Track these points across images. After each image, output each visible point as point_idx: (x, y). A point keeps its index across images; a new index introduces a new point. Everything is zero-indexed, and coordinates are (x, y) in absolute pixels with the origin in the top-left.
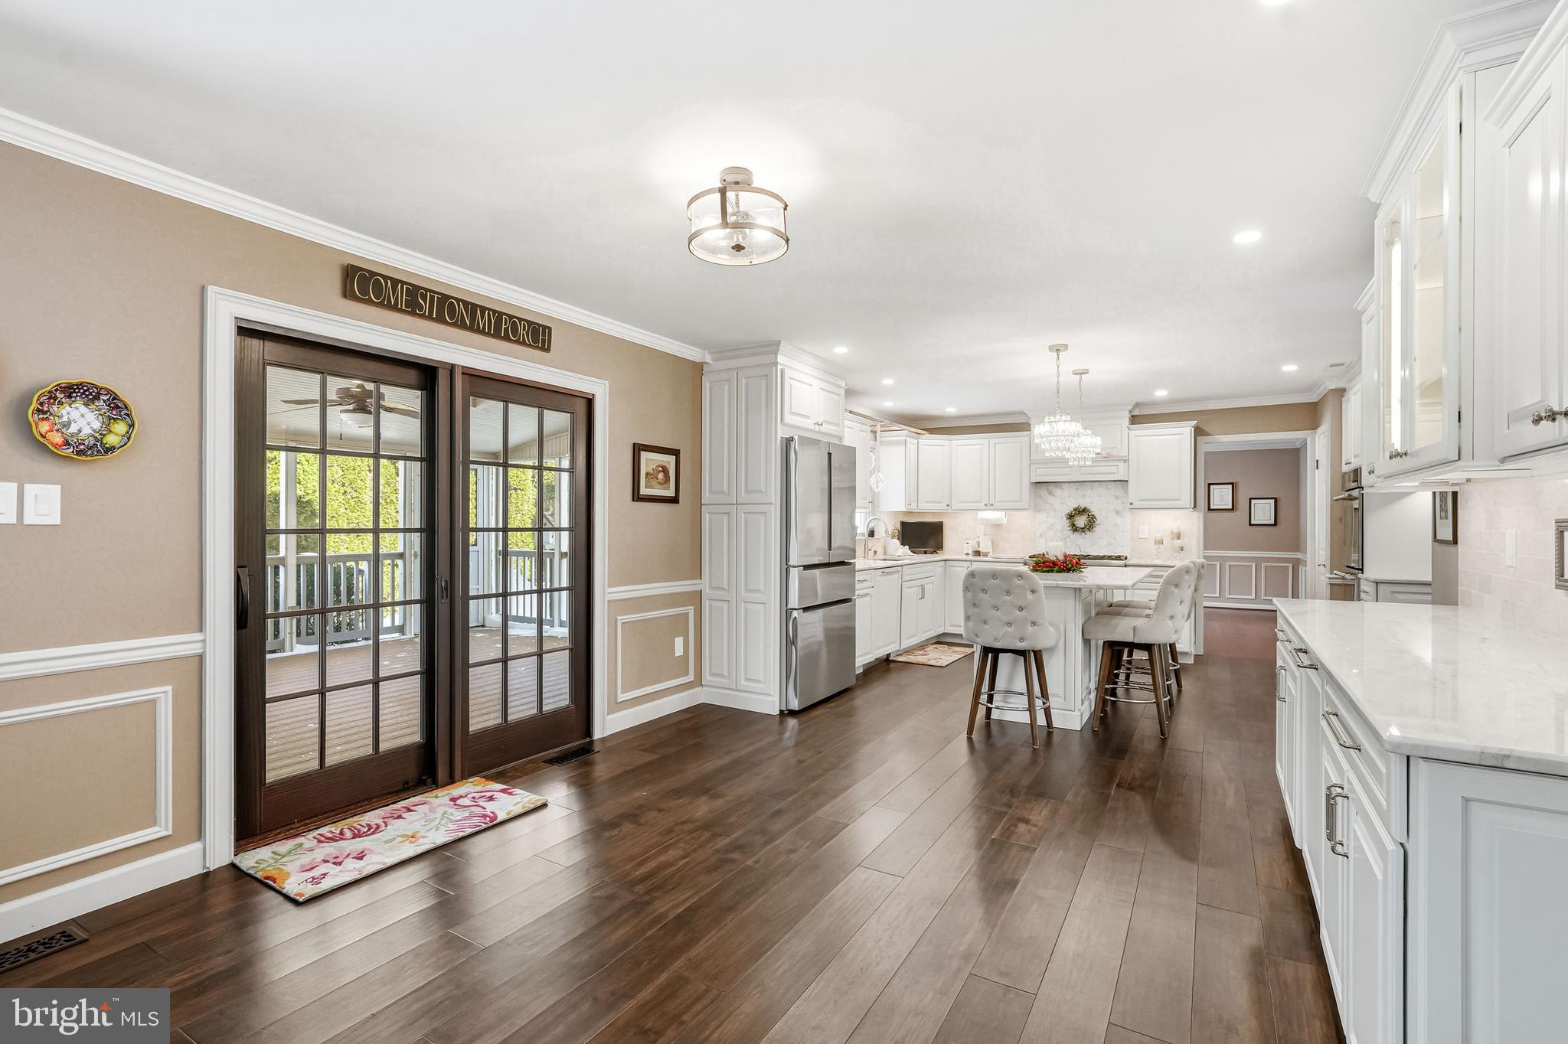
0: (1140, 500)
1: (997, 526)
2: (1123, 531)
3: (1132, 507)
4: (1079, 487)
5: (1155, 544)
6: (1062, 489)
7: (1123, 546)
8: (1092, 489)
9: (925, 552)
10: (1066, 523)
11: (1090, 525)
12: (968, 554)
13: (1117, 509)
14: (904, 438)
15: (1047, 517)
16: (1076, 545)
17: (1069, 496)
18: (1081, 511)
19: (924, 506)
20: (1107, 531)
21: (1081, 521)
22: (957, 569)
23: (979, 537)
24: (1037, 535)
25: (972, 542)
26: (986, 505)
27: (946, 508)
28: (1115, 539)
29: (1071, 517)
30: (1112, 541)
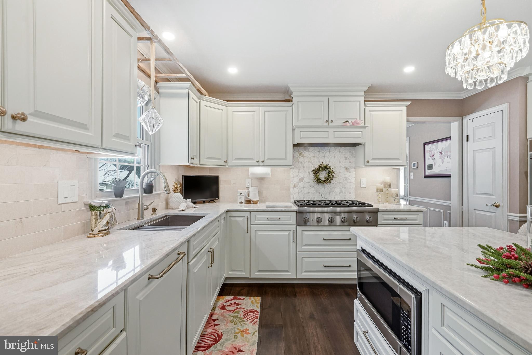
0: (373, 159)
1: (261, 179)
2: (350, 183)
3: (368, 164)
4: (320, 150)
5: (377, 191)
6: (309, 151)
7: (350, 193)
8: (330, 152)
9: (204, 202)
10: (312, 176)
11: (329, 178)
12: (241, 203)
13: (346, 166)
14: (186, 91)
15: (299, 172)
16: (319, 193)
17: (314, 157)
18: (323, 168)
19: (205, 162)
20: (340, 183)
21: (323, 175)
22: (237, 219)
23: (248, 188)
24: (292, 186)
25: (245, 193)
26: (258, 162)
27: (224, 164)
28: (345, 188)
29: (316, 172)
30: (343, 190)
